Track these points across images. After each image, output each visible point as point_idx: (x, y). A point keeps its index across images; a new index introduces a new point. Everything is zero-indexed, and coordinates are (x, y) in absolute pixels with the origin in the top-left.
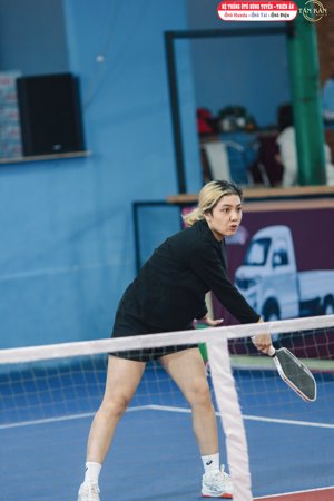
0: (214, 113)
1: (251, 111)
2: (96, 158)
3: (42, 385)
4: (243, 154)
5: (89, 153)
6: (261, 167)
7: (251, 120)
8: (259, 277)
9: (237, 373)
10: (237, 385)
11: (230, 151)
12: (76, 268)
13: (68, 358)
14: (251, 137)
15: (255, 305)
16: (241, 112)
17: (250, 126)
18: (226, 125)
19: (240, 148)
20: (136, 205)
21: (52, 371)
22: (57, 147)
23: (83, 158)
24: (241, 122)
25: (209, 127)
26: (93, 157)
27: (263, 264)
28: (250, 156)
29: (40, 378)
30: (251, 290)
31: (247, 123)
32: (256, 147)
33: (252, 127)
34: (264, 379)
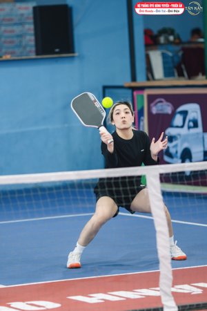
0: (155, 32)
1: (177, 31)
2: (81, 57)
3: (44, 197)
4: (172, 57)
5: (76, 54)
6: (183, 66)
7: (177, 37)
8: (179, 135)
9: (165, 194)
10: (165, 201)
11: (164, 56)
12: (66, 125)
13: (60, 182)
14: (177, 48)
15: (177, 152)
16: (172, 32)
17: (177, 41)
18: (162, 39)
19: (170, 54)
20: (105, 88)
21: (50, 189)
22: (57, 50)
23: (73, 57)
24: (171, 38)
25: (152, 41)
26: (79, 57)
27: (182, 127)
28: (176, 60)
29: (43, 193)
30: (174, 143)
31: (175, 39)
32: (180, 54)
33: (178, 41)
34: (181, 198)
